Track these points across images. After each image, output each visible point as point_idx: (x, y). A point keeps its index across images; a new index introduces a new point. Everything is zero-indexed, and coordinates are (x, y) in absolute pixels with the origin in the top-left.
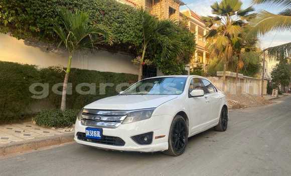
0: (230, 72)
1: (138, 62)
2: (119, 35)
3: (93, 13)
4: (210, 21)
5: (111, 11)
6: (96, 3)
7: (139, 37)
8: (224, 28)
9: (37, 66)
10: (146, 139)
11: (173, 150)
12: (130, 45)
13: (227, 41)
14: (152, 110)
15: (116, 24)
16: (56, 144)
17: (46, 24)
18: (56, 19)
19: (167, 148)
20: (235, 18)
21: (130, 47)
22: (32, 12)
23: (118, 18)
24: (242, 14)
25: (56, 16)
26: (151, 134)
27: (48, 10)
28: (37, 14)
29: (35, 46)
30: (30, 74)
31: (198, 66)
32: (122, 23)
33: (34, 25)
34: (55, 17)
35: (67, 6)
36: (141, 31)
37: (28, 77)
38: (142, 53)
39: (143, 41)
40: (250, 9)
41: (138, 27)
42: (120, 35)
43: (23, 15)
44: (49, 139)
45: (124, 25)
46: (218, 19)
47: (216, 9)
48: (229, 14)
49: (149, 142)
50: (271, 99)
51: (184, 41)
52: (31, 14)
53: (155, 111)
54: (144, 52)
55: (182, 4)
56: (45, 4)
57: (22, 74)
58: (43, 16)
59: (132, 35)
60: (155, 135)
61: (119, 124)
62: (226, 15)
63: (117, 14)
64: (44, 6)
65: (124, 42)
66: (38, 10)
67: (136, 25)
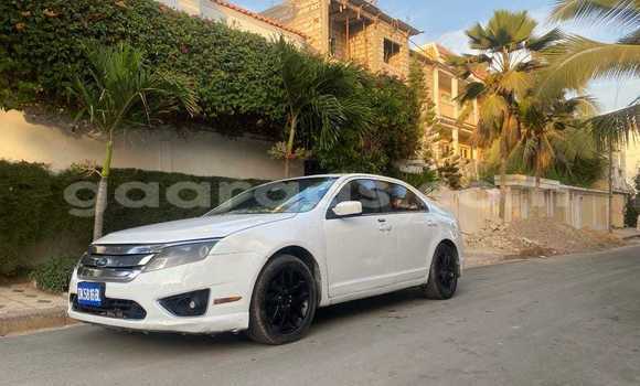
0: (524, 177)
1: (281, 155)
2: (230, 96)
3: (163, 50)
4: (464, 65)
5: (208, 47)
6: (170, 32)
7: (279, 101)
8: (497, 78)
9: (47, 166)
10: (192, 305)
11: (264, 331)
12: (258, 116)
13: (504, 107)
14: (211, 242)
15: (222, 74)
16: (54, 324)
17: (56, 75)
18: (77, 66)
19: (245, 325)
20: (521, 56)
21: (260, 121)
22: (26, 52)
23: (227, 61)
24: (536, 46)
25: (77, 59)
26: (204, 294)
27: (58, 46)
28: (36, 57)
29: (49, 125)
30: (24, 182)
31: (447, 165)
32: (236, 71)
33: (34, 79)
34: (76, 62)
35: (102, 38)
36: (282, 87)
37: (21, 187)
38: (288, 136)
39: (288, 109)
40: (553, 35)
41: (275, 78)
42: (233, 98)
43: (9, 59)
44: (38, 315)
45: (241, 76)
46: (484, 59)
47: (477, 39)
48: (508, 47)
49: (201, 310)
50: (631, 237)
51: (379, 106)
52: (23, 56)
53: (217, 244)
54: (292, 132)
55: (414, 32)
56: (51, 35)
57: (8, 180)
58: (49, 59)
59: (261, 97)
60: (213, 297)
61: (136, 272)
62: (501, 50)
63: (225, 52)
64: (50, 40)
65: (243, 111)
66: (38, 47)
67: (270, 76)
